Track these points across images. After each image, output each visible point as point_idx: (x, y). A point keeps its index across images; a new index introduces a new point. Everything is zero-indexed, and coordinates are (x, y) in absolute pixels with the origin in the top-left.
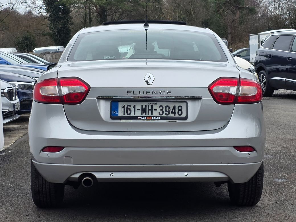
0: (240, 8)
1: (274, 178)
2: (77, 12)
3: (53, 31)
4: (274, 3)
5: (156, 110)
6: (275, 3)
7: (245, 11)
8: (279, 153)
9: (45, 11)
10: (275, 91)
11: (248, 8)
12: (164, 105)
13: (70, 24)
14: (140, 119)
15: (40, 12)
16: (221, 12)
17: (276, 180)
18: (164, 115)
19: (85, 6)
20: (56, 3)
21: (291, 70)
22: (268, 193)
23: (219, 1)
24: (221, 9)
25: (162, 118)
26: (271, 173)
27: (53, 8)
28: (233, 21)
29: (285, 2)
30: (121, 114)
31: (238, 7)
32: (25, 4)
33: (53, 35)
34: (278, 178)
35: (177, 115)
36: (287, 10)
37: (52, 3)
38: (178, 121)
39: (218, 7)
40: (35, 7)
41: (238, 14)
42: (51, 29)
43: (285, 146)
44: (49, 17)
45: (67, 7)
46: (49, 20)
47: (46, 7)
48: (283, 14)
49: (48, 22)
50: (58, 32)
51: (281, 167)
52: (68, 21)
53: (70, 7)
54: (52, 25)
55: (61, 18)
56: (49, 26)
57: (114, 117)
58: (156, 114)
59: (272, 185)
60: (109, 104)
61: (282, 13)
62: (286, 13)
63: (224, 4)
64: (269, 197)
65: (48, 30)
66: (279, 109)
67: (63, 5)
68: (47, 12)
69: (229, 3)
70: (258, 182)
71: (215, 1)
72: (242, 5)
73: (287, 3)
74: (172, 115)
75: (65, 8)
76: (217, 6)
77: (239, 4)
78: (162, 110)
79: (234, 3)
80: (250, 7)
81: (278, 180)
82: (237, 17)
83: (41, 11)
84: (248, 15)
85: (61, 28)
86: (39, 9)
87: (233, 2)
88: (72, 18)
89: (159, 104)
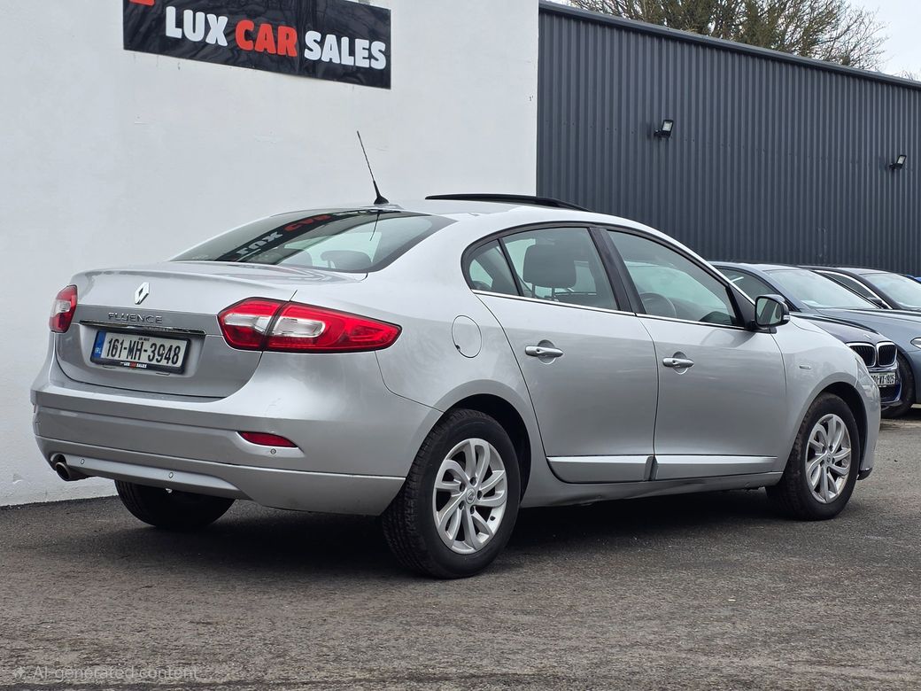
5: (146, 351)
12: (159, 342)
14: (123, 366)
18: (154, 362)
25: (150, 367)
30: (104, 355)
35: (170, 364)
38: (171, 375)
57: (95, 357)
58: (144, 358)
60: (93, 334)
70: (408, 525)
74: (164, 362)
78: (153, 352)
89: (153, 340)
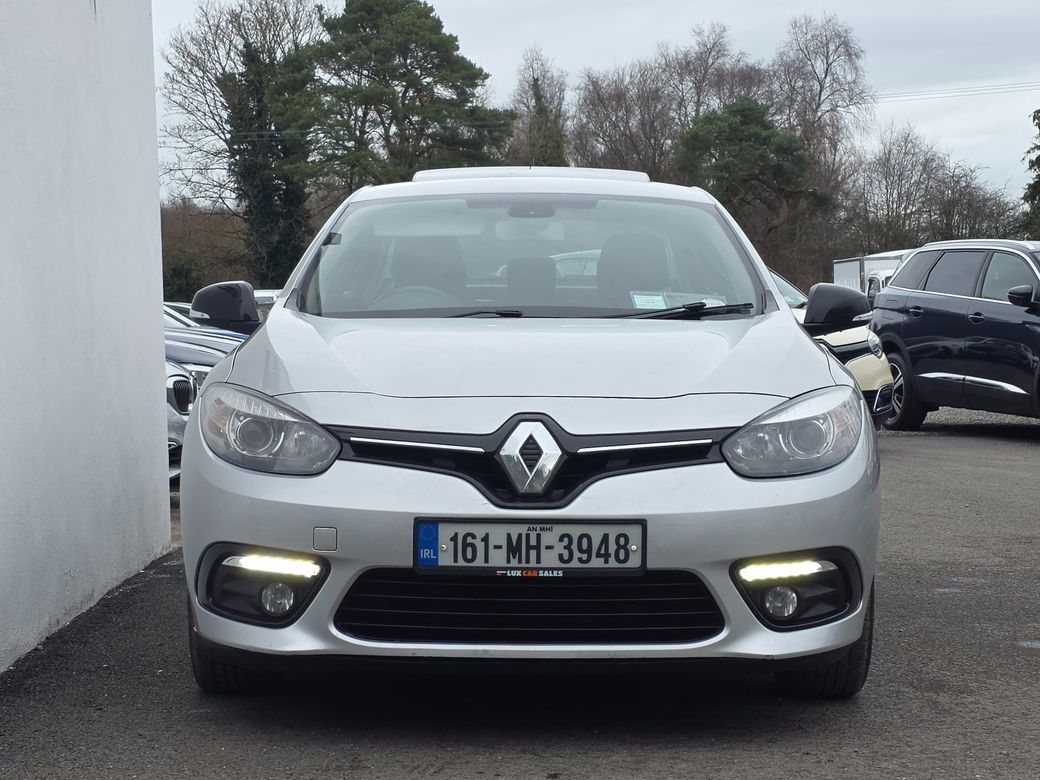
0: (790, 195)
1: (1015, 639)
2: (323, 199)
3: (256, 252)
4: (884, 182)
6: (887, 182)
7: (803, 204)
8: (1003, 572)
9: (234, 195)
10: (929, 414)
11: (813, 194)
13: (305, 232)
15: (220, 197)
16: (737, 205)
17: (1025, 644)
19: (349, 180)
20: (267, 172)
21: (974, 351)
22: (1016, 678)
23: (730, 175)
24: (736, 195)
26: (1001, 624)
27: (257, 186)
28: (770, 230)
29: (915, 181)
31: (783, 190)
32: (179, 174)
33: (255, 262)
34: (1026, 637)
36: (923, 203)
37: (255, 173)
39: (727, 191)
40: (206, 182)
41: (784, 211)
42: (249, 244)
43: (1013, 554)
44: (246, 213)
45: (298, 184)
46: (245, 219)
47: (239, 183)
48: (912, 213)
49: (245, 226)
50: (270, 255)
51: (1023, 609)
52: (299, 222)
53: (306, 186)
54: (252, 235)
55: (280, 214)
56: (246, 237)
59: (1018, 656)
61: (908, 211)
62: (919, 211)
63: (745, 181)
64: (1025, 689)
65: (241, 248)
66: (956, 461)
67: (286, 179)
68: (240, 197)
69: (758, 180)
71: (720, 174)
72: (797, 187)
73: (923, 183)
75: (291, 187)
76: (725, 189)
77: (789, 181)
79: (775, 179)
80: (819, 192)
81: (1029, 643)
82: (781, 220)
83: (223, 195)
84: (812, 214)
85: (279, 242)
86: (216, 189)
87: (770, 176)
88: (309, 217)
